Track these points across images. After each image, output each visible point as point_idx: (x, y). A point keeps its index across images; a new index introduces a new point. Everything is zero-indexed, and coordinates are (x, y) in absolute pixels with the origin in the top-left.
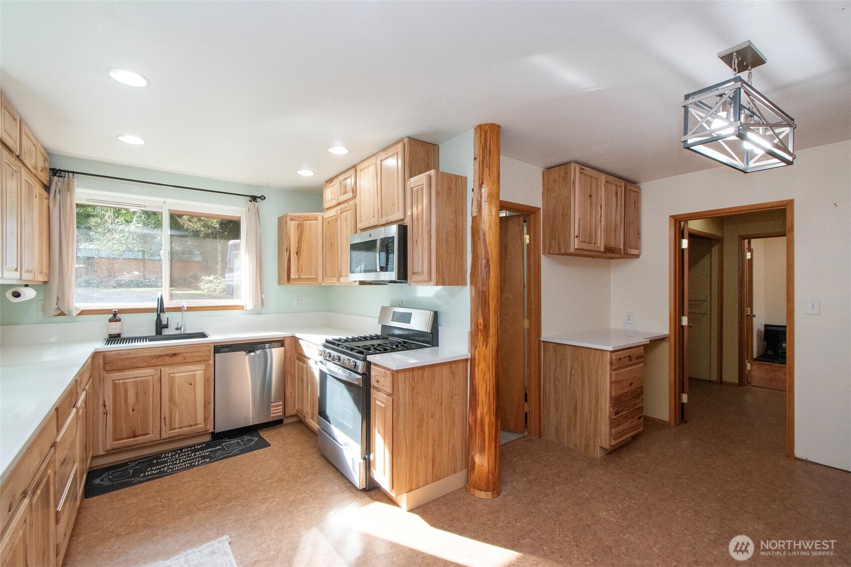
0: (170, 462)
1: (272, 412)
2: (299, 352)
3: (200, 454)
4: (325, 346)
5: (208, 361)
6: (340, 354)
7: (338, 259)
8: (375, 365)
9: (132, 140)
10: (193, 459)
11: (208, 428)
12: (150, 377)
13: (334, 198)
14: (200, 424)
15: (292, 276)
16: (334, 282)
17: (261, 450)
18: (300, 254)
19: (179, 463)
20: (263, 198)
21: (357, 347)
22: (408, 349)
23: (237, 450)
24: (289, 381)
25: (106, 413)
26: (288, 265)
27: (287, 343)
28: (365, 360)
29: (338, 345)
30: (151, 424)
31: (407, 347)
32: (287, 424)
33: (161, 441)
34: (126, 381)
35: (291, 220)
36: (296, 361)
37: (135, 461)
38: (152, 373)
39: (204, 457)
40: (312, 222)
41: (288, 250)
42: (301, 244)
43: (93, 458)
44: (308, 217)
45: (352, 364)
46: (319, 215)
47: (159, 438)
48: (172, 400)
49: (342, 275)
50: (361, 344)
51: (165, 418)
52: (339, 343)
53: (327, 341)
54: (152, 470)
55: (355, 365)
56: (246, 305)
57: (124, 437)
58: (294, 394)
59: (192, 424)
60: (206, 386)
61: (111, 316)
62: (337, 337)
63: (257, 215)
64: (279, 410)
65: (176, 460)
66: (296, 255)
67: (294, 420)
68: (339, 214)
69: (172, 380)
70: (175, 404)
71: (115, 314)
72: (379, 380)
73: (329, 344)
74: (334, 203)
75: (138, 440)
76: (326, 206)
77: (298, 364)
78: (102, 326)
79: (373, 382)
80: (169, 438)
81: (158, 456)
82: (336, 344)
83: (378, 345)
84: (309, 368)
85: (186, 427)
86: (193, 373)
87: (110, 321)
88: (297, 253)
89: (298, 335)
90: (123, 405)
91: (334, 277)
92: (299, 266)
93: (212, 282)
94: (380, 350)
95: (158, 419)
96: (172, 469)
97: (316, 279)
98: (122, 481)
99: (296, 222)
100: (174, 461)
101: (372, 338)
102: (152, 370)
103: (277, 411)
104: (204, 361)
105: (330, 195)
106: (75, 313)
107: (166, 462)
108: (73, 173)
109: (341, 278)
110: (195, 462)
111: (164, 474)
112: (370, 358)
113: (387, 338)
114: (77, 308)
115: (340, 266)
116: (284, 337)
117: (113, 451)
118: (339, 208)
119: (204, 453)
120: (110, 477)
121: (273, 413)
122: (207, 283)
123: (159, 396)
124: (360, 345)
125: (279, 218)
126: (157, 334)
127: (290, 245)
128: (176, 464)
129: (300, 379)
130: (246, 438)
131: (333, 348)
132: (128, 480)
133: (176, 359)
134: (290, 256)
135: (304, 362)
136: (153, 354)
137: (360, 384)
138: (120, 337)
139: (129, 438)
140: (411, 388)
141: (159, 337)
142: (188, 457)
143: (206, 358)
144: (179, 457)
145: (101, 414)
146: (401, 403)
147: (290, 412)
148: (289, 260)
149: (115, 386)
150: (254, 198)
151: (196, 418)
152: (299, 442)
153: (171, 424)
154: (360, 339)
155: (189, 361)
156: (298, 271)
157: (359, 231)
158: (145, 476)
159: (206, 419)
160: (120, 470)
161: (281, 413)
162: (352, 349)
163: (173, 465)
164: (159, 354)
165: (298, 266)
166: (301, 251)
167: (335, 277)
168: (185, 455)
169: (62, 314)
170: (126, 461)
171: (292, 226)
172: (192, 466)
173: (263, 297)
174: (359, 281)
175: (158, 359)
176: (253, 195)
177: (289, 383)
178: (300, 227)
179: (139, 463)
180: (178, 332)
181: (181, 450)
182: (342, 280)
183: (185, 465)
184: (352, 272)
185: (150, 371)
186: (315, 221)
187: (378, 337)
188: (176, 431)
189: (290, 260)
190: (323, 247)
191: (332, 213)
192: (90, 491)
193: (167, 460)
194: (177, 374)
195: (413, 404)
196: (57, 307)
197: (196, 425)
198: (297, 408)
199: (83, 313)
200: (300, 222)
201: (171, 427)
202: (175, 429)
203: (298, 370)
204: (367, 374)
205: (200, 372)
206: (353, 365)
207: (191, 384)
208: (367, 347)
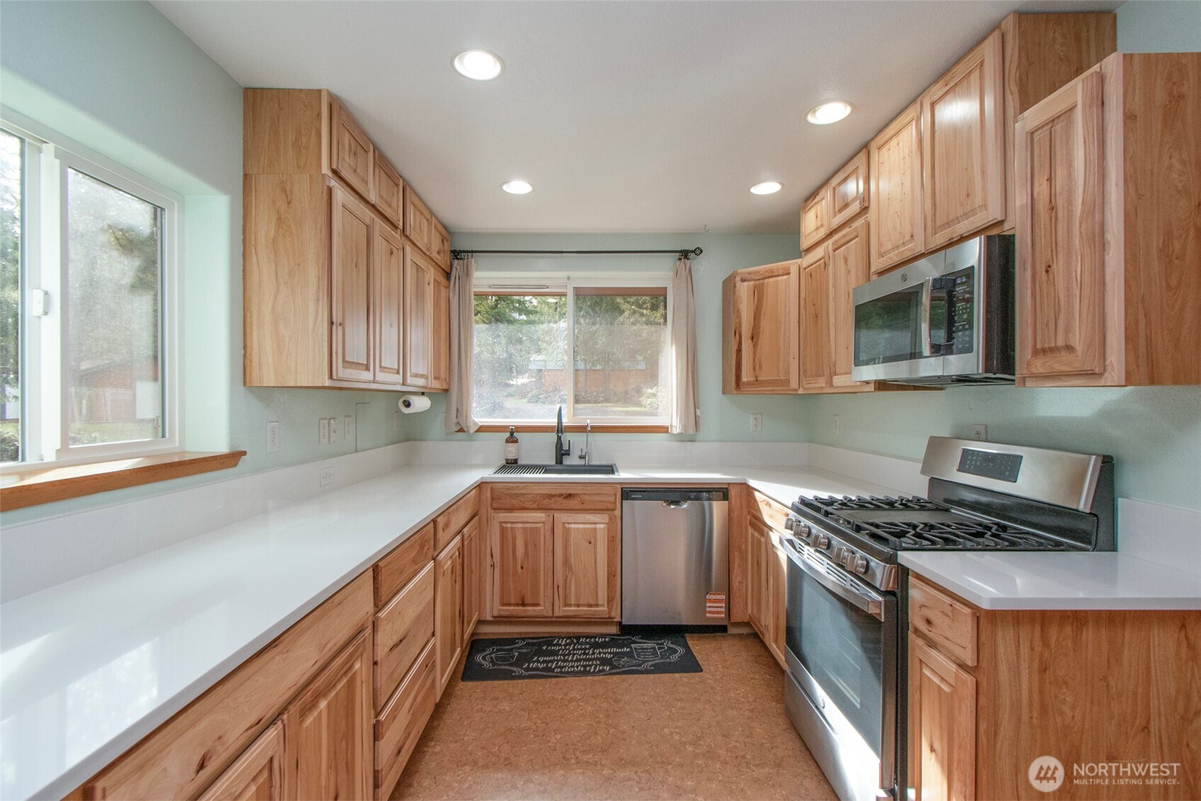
0: (561, 655)
1: (708, 609)
2: (755, 513)
3: (600, 653)
4: (798, 511)
5: (613, 510)
6: (830, 535)
7: (829, 341)
8: (919, 577)
9: (518, 187)
10: (589, 660)
11: (613, 614)
12: (541, 524)
13: (822, 225)
14: (602, 605)
15: (744, 379)
16: (820, 385)
17: (686, 675)
18: (758, 338)
19: (572, 661)
20: (698, 252)
21: (872, 524)
22: (1013, 546)
23: (650, 663)
24: (737, 562)
25: (493, 566)
26: (736, 359)
27: (733, 493)
28: (891, 560)
29: (827, 514)
30: (542, 592)
31: (1013, 544)
32: (734, 636)
33: (554, 619)
34: (514, 525)
35: (743, 280)
36: (749, 527)
37: (523, 639)
38: (543, 520)
39: (604, 662)
40: (780, 278)
41: (738, 333)
42: (759, 320)
43: (480, 622)
44: (771, 270)
45: (860, 562)
46: (793, 265)
47: (550, 614)
48: (566, 561)
49: (837, 372)
50: (882, 517)
51: (558, 587)
52: (829, 509)
53: (803, 501)
54: (538, 661)
55: (867, 567)
56: (671, 426)
57: (513, 602)
58: (744, 585)
59: (592, 603)
60: (611, 549)
61: (508, 434)
62: (824, 495)
63: (689, 279)
64: (719, 610)
65: (569, 654)
66: (750, 341)
67: (745, 631)
68: (831, 252)
69: (567, 532)
70: (571, 569)
71: (512, 433)
72: (934, 619)
73: (806, 507)
74: (822, 233)
75: (529, 610)
76: (805, 244)
77: (753, 535)
78: (496, 448)
79: (915, 619)
80: (563, 617)
81: (548, 640)
82: (823, 511)
83: (926, 525)
84: (769, 546)
85: (584, 605)
86: (593, 526)
87: (507, 441)
88: (752, 338)
89: (752, 483)
90: (511, 557)
91: (821, 376)
92: (756, 361)
93: (656, 396)
94: (933, 543)
95: (550, 584)
96: (561, 668)
97: (787, 382)
98: (503, 667)
99: (752, 283)
100: (567, 655)
101: (906, 505)
102: (543, 515)
103: (716, 609)
104: (608, 510)
105: (812, 223)
106: (472, 431)
107: (555, 653)
108: (472, 252)
109: (835, 377)
110: (591, 666)
111: (550, 674)
112: (907, 558)
113: (947, 510)
114: (475, 423)
115: (833, 355)
116: (729, 484)
117: (500, 619)
118: (830, 242)
119: (605, 653)
120: (493, 656)
121: (710, 612)
122: (649, 397)
123: (551, 554)
124: (877, 521)
125: (723, 282)
126: (557, 463)
127: (740, 324)
128: (567, 661)
129: (755, 563)
130: (667, 644)
131: (815, 517)
132: (510, 668)
133: (572, 503)
134: (740, 343)
135: (762, 533)
136: (545, 492)
137: (880, 614)
138: (516, 463)
139: (518, 605)
140: (1036, 665)
141: (559, 467)
142: (584, 654)
143: (610, 506)
144: (574, 649)
145: (488, 566)
146: (1006, 699)
147: (738, 616)
148: (739, 351)
149: (503, 532)
150: (685, 254)
151: (597, 596)
152: (752, 679)
153: (565, 597)
154: (876, 505)
155: (589, 507)
156: (754, 369)
157: (874, 278)
158: (528, 669)
159: (610, 600)
160: (506, 647)
161: (723, 616)
162: (858, 529)
163: (564, 661)
164: (552, 493)
165: (754, 359)
166: (759, 333)
167: (824, 375)
168: (581, 649)
169: (461, 430)
170: (515, 636)
171: (744, 290)
172: (586, 673)
173: (698, 413)
174: (875, 381)
175: (550, 499)
176: (683, 249)
177: (736, 565)
178: (759, 293)
179: (528, 644)
180: (582, 462)
181: (578, 638)
182: (838, 381)
183: (577, 667)
184: (858, 363)
185: (540, 516)
186: (785, 277)
187: (920, 505)
188: (572, 610)
189: (741, 350)
190: (799, 322)
191: (819, 253)
192: (469, 671)
193: (559, 650)
194: (573, 526)
195: (1044, 710)
196: (457, 421)
197: (597, 605)
198: (750, 612)
199: (482, 429)
200: (757, 282)
201: (565, 602)
202: (570, 605)
203: (752, 543)
204: (899, 595)
205: (602, 526)
206: (862, 566)
207: (590, 543)
208: (898, 530)
